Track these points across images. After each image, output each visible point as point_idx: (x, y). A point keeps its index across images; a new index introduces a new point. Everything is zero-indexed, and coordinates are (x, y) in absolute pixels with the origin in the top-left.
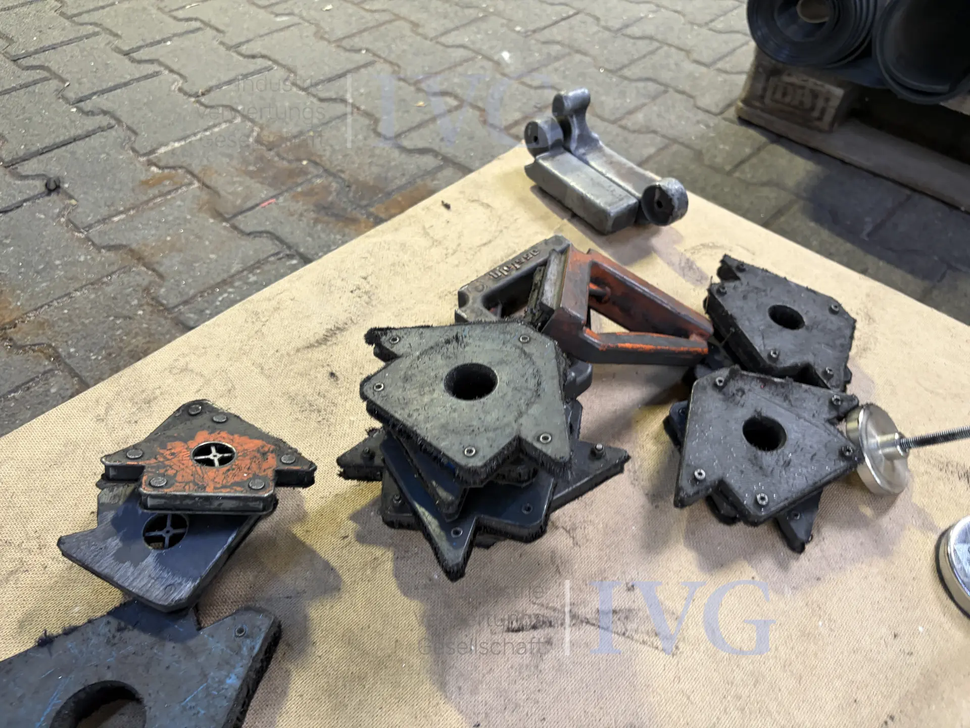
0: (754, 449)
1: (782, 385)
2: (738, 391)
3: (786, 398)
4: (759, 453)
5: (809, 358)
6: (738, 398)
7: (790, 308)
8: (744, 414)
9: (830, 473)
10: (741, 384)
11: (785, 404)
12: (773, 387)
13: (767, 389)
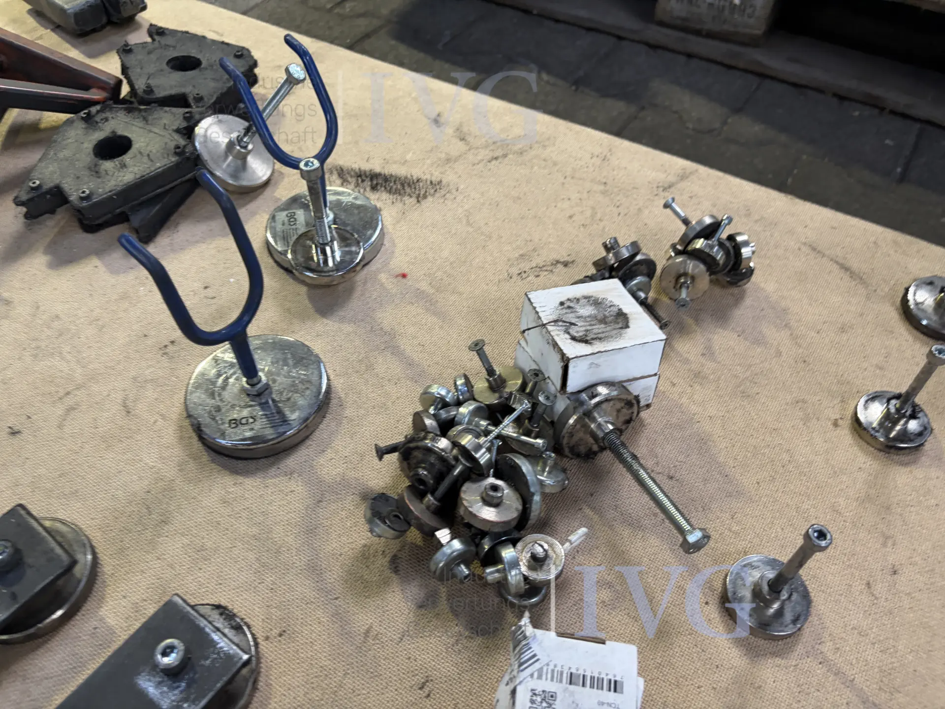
0: (96, 159)
1: (145, 110)
2: (102, 120)
3: (145, 119)
4: (101, 162)
5: (188, 90)
6: (100, 124)
7: (194, 57)
8: (99, 135)
9: (159, 168)
10: (108, 114)
11: (141, 124)
12: (136, 113)
13: (130, 114)
